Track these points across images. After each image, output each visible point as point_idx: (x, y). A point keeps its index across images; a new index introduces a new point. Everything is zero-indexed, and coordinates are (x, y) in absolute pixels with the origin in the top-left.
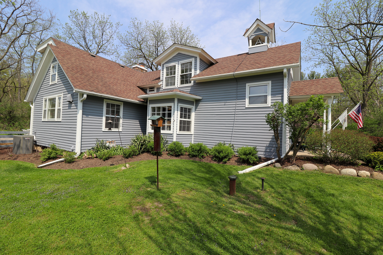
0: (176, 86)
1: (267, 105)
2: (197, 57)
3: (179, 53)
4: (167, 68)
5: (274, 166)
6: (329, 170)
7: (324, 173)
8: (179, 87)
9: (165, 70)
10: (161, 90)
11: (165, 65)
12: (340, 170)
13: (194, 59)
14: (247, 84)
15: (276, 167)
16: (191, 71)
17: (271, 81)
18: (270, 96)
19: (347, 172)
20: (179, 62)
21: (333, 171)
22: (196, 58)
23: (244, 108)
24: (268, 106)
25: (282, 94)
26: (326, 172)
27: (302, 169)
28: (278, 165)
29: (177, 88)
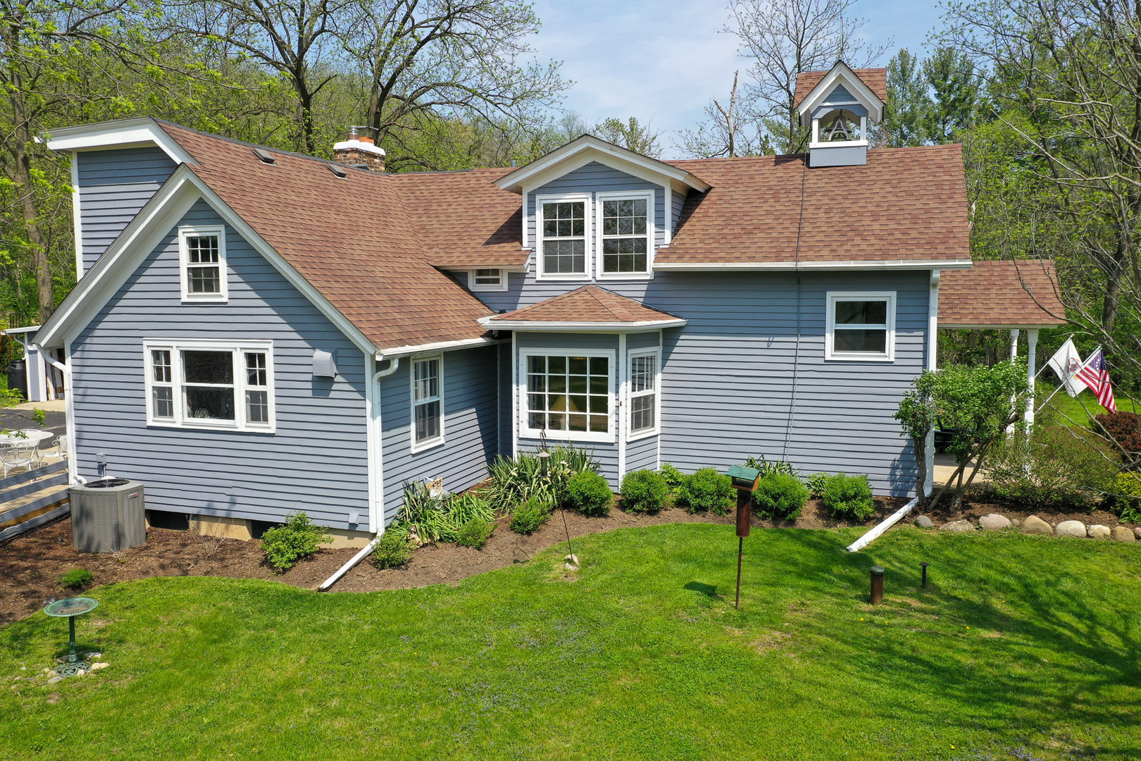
0: (588, 274)
1: (886, 356)
2: (663, 189)
3: (594, 164)
4: (549, 209)
5: (917, 524)
6: (1034, 527)
7: (1025, 535)
8: (599, 278)
9: (539, 215)
10: (526, 281)
11: (538, 197)
12: (1054, 524)
13: (652, 193)
14: (829, 294)
15: (923, 527)
16: (642, 229)
17: (895, 292)
18: (893, 333)
19: (1069, 529)
20: (598, 195)
21: (1042, 529)
22: (659, 191)
23: (821, 361)
24: (887, 360)
25: (926, 329)
26: (1028, 532)
27: (979, 528)
28: (924, 519)
29: (594, 282)
